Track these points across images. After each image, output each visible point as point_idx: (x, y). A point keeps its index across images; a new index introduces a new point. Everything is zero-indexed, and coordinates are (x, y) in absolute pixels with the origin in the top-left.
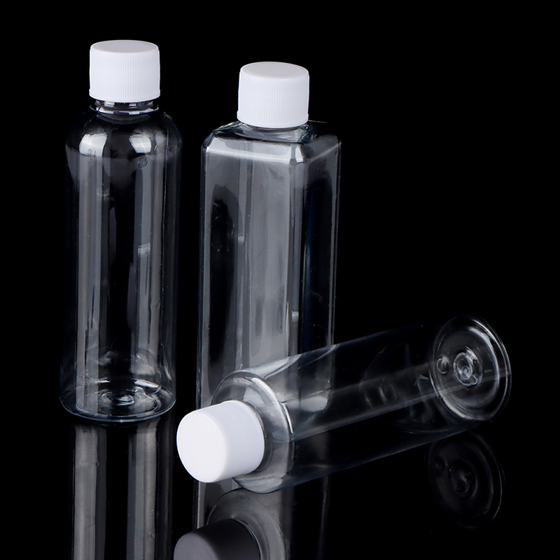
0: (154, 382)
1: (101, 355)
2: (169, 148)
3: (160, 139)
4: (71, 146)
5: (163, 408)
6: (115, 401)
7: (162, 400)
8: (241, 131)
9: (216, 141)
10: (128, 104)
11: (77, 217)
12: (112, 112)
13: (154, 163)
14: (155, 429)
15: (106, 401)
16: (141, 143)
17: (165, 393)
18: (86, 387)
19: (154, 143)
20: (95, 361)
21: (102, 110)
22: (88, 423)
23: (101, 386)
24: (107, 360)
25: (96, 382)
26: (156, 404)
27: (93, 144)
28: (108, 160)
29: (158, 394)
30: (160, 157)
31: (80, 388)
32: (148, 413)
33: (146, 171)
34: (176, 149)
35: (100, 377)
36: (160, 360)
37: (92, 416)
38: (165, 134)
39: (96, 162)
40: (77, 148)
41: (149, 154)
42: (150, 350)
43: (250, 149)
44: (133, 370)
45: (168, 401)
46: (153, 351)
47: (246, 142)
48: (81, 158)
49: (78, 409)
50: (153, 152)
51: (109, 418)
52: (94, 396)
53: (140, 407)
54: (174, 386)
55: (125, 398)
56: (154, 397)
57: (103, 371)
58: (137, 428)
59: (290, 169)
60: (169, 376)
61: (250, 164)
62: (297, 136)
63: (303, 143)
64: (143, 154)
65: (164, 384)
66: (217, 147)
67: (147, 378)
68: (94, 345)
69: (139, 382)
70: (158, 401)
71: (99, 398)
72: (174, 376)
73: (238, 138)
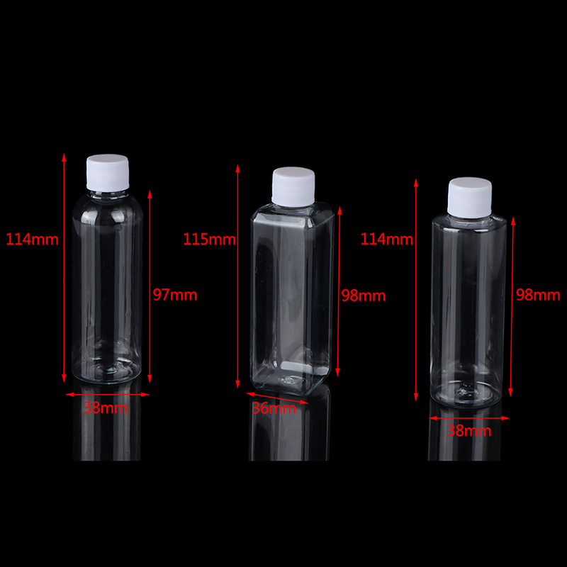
0: (128, 359)
1: (96, 342)
2: (135, 218)
3: (130, 214)
4: (76, 219)
5: (134, 374)
6: (105, 371)
7: (133, 369)
8: (274, 209)
9: (259, 215)
10: (110, 193)
11: (80, 261)
12: (100, 198)
13: (126, 228)
14: (129, 388)
15: (100, 371)
16: (119, 217)
17: (134, 365)
18: (87, 362)
19: (126, 217)
20: (92, 345)
21: (94, 197)
22: (88, 384)
23: (96, 362)
24: (100, 345)
25: (93, 359)
26: (129, 373)
27: (89, 217)
28: (98, 227)
29: (131, 366)
30: (130, 224)
31: (83, 363)
32: (125, 379)
33: (121, 233)
34: (139, 219)
35: (96, 357)
36: (132, 345)
37: (91, 381)
38: (133, 211)
39: (91, 228)
40: (80, 220)
41: (123, 223)
42: (126, 339)
43: (279, 220)
44: (115, 351)
45: (137, 370)
46: (128, 339)
47: (276, 216)
48: (82, 225)
49: (83, 376)
50: (125, 221)
51: (101, 382)
52: (92, 369)
53: (120, 374)
54: (140, 361)
55: (111, 369)
56: (129, 368)
57: (97, 352)
58: (118, 387)
59: (305, 232)
60: (137, 354)
61: (279, 229)
62: (308, 212)
63: (312, 216)
64: (120, 223)
65: (134, 359)
66: (260, 219)
67: (124, 356)
68: (92, 336)
69: (119, 359)
70: (131, 371)
71: (95, 370)
72: (140, 354)
73: (272, 213)
